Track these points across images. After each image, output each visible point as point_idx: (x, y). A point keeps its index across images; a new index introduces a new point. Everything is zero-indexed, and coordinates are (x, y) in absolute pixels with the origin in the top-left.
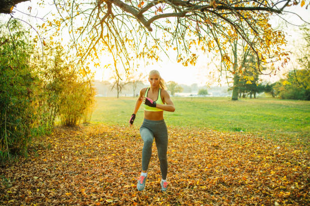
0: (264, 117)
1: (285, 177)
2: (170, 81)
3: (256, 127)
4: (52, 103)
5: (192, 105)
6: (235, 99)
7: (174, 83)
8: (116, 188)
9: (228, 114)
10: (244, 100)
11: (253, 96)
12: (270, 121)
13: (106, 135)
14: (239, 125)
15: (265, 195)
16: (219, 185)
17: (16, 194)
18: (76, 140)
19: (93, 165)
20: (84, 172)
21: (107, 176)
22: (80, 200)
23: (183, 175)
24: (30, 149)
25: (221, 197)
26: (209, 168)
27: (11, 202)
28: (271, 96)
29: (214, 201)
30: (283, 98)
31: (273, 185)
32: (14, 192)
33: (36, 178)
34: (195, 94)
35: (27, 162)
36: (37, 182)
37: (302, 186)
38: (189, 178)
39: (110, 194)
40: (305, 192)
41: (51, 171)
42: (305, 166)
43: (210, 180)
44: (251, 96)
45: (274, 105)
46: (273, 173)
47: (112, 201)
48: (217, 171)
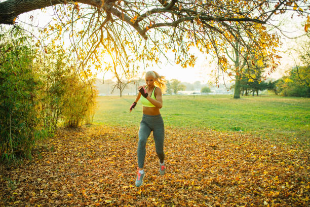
0: (265, 115)
1: (277, 177)
2: (173, 80)
3: (255, 126)
4: (55, 105)
5: (194, 104)
6: (237, 97)
7: (177, 81)
8: (114, 189)
9: (229, 113)
10: (247, 98)
11: (255, 93)
12: (270, 119)
13: (108, 137)
14: (238, 125)
15: (256, 194)
16: (213, 185)
17: (21, 196)
18: (78, 141)
19: (94, 167)
20: (86, 174)
21: (106, 178)
22: (81, 201)
23: (179, 175)
24: (34, 152)
25: (214, 196)
26: (205, 169)
27: (17, 203)
28: (274, 94)
29: (206, 201)
30: (286, 95)
31: (265, 185)
32: (20, 194)
33: (39, 180)
34: (198, 91)
35: (31, 164)
36: (41, 184)
37: (292, 186)
38: (185, 178)
39: (108, 195)
40: (294, 192)
41: (54, 173)
42: (298, 165)
43: (204, 180)
44: (253, 94)
45: (275, 103)
46: (266, 173)
47: (110, 202)
48: (213, 172)
